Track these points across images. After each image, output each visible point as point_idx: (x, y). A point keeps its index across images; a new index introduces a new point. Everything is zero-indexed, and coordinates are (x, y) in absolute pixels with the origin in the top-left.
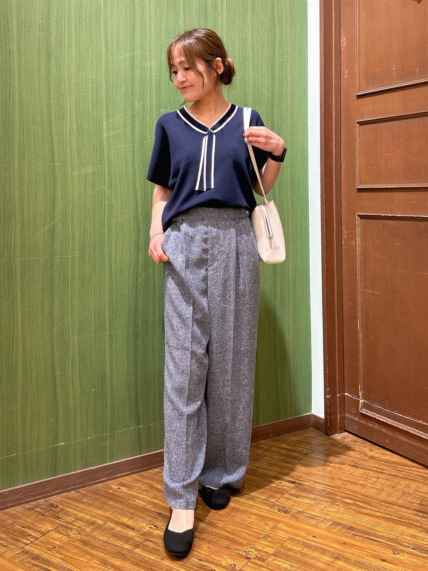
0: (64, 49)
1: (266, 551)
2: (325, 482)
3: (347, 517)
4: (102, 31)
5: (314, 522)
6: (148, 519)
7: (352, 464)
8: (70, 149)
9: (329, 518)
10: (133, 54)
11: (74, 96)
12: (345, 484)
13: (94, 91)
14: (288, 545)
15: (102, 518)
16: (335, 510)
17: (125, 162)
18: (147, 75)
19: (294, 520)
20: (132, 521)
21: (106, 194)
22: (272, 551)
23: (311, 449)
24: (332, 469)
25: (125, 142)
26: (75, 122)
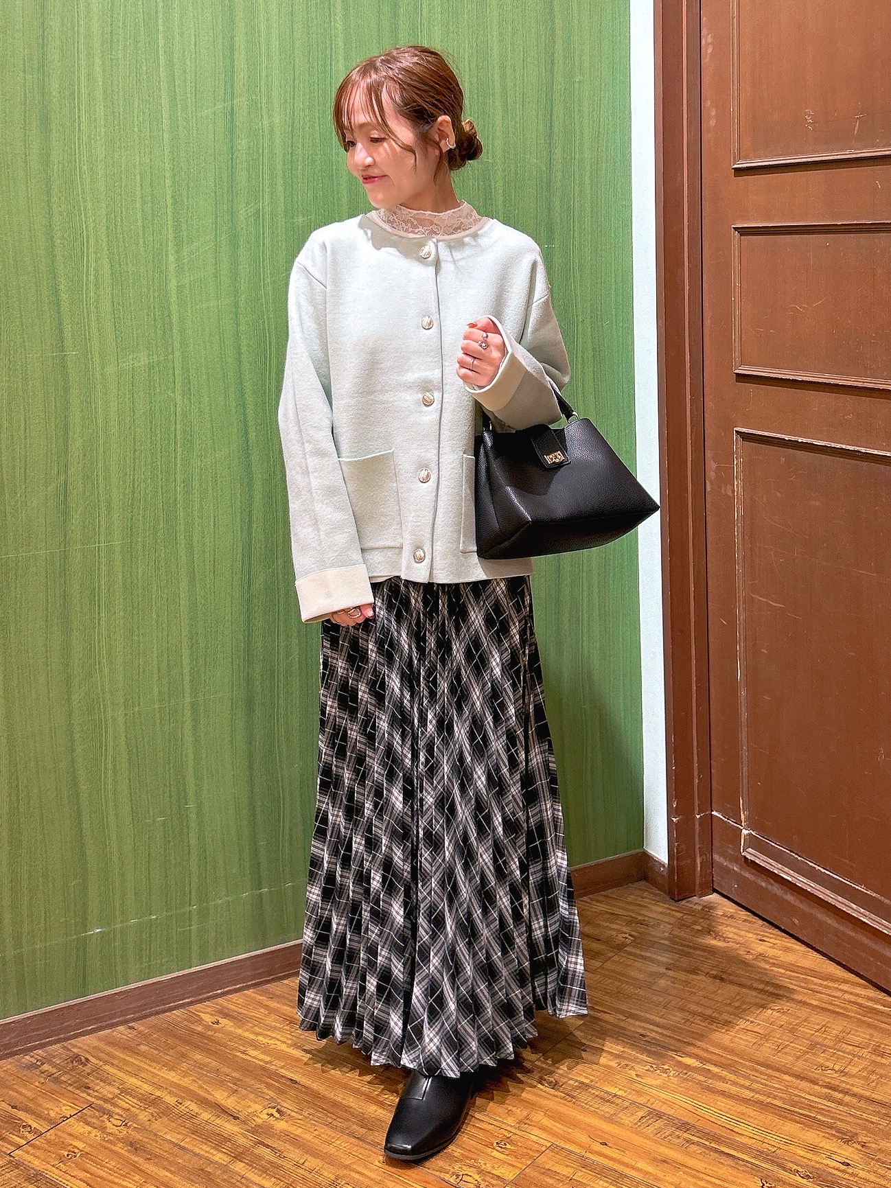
0: (79, 107)
1: (500, 1175)
2: (648, 1016)
3: (680, 1099)
4: (162, 61)
5: (608, 1109)
6: (267, 1094)
7: (715, 973)
8: (98, 319)
9: (642, 1100)
10: (232, 104)
11: (104, 206)
12: (692, 1020)
13: (147, 190)
14: (547, 1161)
15: (175, 1090)
16: (658, 1082)
17: (217, 337)
18: (263, 146)
19: (568, 1104)
20: (235, 1098)
21: (179, 409)
22: (511, 1175)
23: (633, 933)
24: (669, 983)
25: (217, 297)
26: (106, 261)
